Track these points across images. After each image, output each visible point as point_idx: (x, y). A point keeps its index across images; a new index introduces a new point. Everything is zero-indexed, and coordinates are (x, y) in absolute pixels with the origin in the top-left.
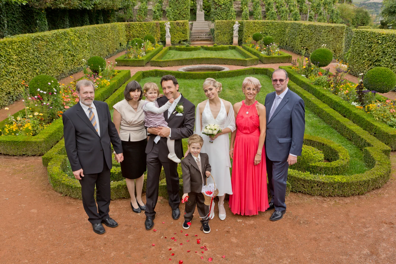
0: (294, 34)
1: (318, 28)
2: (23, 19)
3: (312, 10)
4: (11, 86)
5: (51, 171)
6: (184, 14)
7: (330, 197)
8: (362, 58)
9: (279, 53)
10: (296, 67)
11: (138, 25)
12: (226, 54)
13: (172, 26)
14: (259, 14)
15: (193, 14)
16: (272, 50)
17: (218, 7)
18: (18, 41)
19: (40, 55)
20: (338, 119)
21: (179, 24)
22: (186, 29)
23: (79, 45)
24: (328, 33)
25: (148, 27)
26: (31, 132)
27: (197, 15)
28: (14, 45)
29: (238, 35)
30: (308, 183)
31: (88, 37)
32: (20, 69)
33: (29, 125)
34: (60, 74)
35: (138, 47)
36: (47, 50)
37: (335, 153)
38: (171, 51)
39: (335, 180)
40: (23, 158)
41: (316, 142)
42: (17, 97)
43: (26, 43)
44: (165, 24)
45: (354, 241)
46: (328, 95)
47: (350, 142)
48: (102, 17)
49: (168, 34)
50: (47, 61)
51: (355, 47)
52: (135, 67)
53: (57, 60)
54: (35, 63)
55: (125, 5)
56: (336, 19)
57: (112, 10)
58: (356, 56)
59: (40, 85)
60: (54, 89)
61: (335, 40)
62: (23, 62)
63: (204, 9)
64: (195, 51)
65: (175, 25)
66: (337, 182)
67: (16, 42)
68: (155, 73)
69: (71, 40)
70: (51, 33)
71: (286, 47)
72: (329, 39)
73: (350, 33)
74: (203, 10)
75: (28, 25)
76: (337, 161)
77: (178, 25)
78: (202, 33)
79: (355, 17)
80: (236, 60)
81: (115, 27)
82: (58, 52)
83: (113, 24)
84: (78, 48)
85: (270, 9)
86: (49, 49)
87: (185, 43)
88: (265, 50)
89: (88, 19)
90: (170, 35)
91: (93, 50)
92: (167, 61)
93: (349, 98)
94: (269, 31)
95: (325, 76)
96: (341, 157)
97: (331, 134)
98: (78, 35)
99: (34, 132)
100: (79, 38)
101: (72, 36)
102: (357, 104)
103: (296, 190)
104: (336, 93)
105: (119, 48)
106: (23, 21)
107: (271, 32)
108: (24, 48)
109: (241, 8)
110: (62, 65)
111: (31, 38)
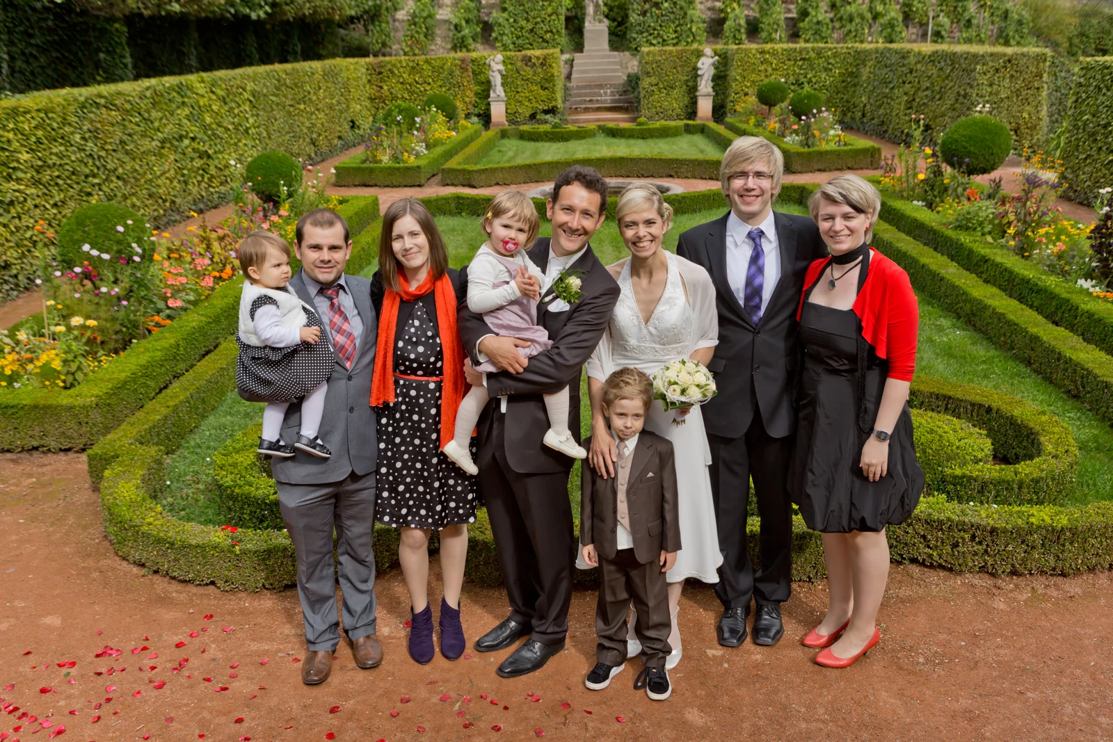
0: (885, 82)
1: (962, 61)
2: (57, 50)
3: (942, 11)
4: (12, 244)
5: (111, 494)
6: (547, 32)
7: (1015, 577)
8: (1104, 148)
9: (840, 140)
10: (893, 179)
11: (407, 65)
12: (674, 147)
13: (509, 66)
14: (775, 26)
15: (575, 32)
16: (820, 130)
17: (651, 7)
18: (36, 108)
19: (103, 153)
20: (1033, 330)
21: (530, 61)
22: (553, 75)
23: (225, 124)
24: (994, 75)
25: (438, 70)
26: (59, 378)
27: (587, 35)
28: (22, 118)
29: (710, 90)
30: (942, 529)
31: (252, 99)
32: (40, 194)
33: (53, 356)
34: (165, 210)
35: (404, 127)
36: (125, 138)
37: (1028, 436)
38: (505, 141)
39: (1032, 520)
40: (31, 459)
41: (966, 401)
42: (29, 279)
43: (59, 116)
44: (487, 61)
45: (1103, 720)
46: (998, 259)
47: (1078, 404)
48: (299, 45)
49: (498, 91)
50: (124, 169)
51: (1082, 113)
52: (394, 189)
53: (155, 169)
54: (87, 176)
55: (367, 8)
56: (1017, 37)
57: (329, 22)
58: (1084, 142)
59: (93, 235)
60: (134, 245)
61: (1018, 96)
62: (49, 172)
63: (607, 16)
64: (578, 142)
65: (519, 64)
66: (1039, 527)
67: (29, 112)
68: (453, 205)
69: (200, 107)
70: (139, 86)
71: (862, 123)
72: (997, 93)
73: (1063, 74)
74: (605, 20)
75: (75, 68)
76: (1037, 460)
77: (526, 65)
78: (601, 86)
79: (1075, 33)
80: (707, 162)
81: (336, 71)
82: (159, 144)
83: (329, 62)
84: (220, 131)
85: (810, 10)
86: (130, 135)
87: (548, 117)
88: (796, 132)
89: (254, 50)
90: (503, 94)
91: (267, 141)
92: (493, 170)
93: (1067, 268)
94: (809, 76)
95: (988, 203)
96: (1050, 448)
97: (1012, 378)
98: (220, 93)
99: (70, 378)
100: (225, 103)
101: (203, 96)
102: (1093, 286)
103: (901, 555)
104: (1027, 254)
105: (350, 135)
106: (58, 55)
107: (814, 80)
108: (53, 130)
109: (721, 11)
110: (171, 182)
111: (76, 100)
